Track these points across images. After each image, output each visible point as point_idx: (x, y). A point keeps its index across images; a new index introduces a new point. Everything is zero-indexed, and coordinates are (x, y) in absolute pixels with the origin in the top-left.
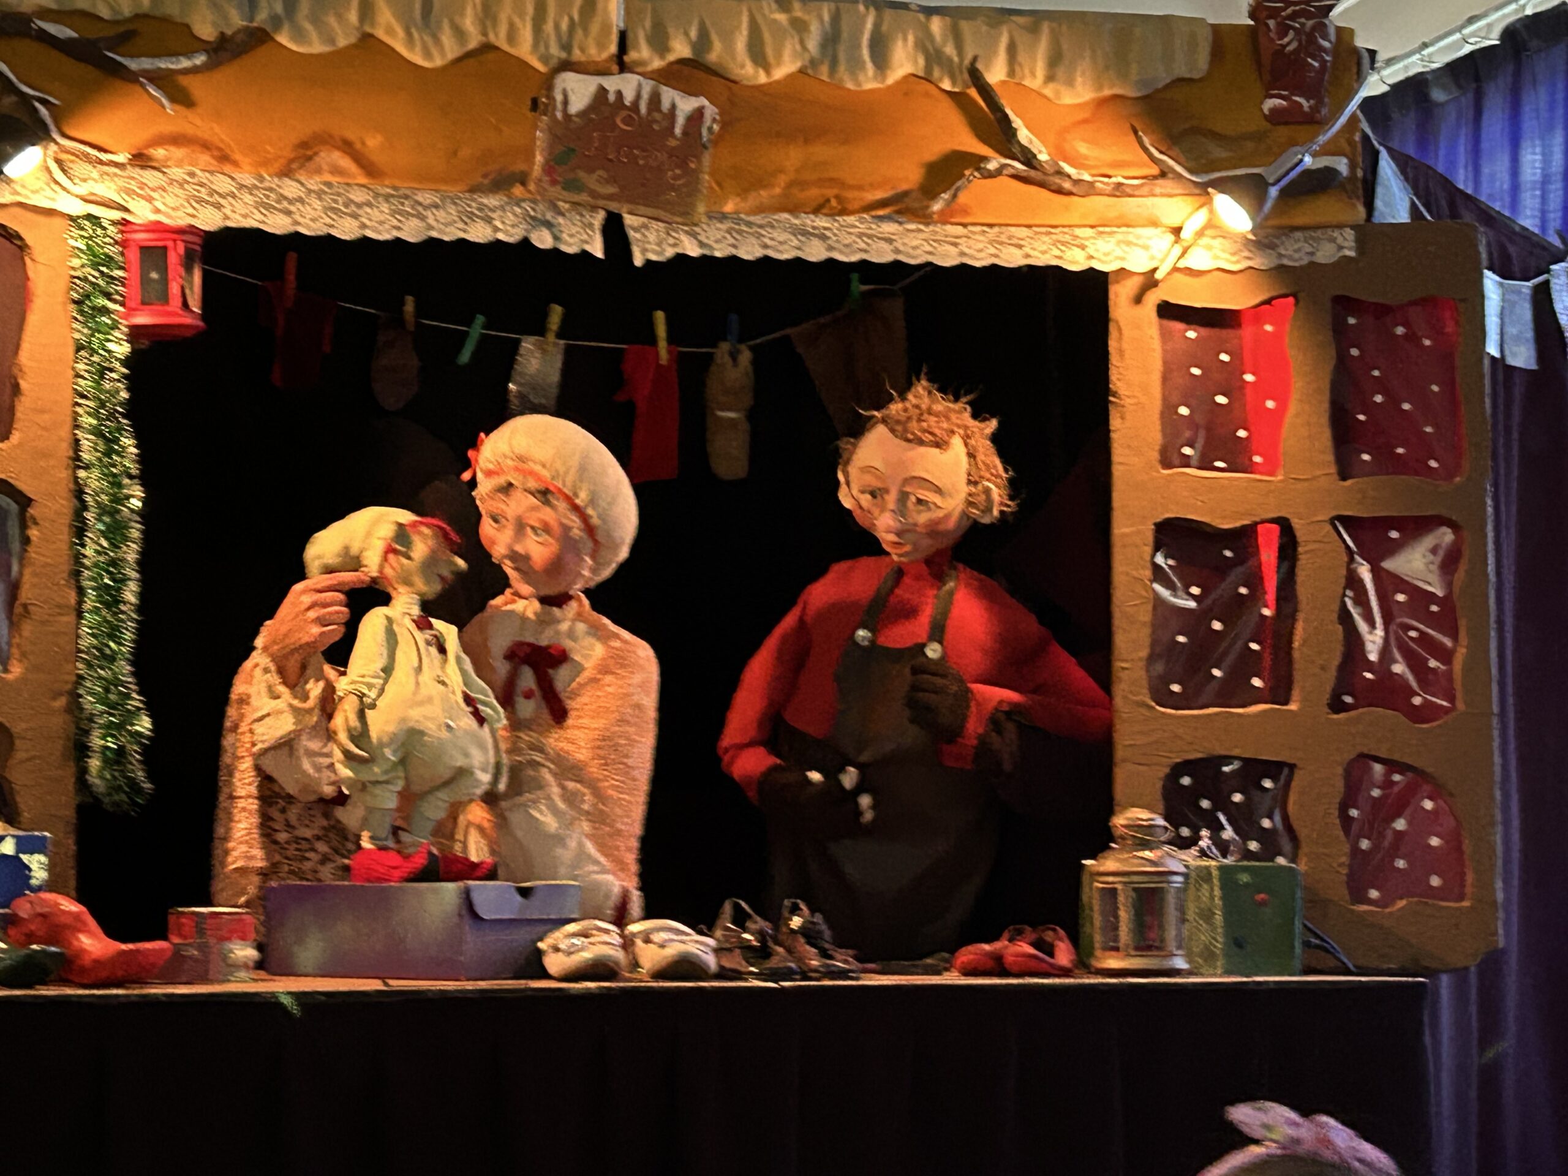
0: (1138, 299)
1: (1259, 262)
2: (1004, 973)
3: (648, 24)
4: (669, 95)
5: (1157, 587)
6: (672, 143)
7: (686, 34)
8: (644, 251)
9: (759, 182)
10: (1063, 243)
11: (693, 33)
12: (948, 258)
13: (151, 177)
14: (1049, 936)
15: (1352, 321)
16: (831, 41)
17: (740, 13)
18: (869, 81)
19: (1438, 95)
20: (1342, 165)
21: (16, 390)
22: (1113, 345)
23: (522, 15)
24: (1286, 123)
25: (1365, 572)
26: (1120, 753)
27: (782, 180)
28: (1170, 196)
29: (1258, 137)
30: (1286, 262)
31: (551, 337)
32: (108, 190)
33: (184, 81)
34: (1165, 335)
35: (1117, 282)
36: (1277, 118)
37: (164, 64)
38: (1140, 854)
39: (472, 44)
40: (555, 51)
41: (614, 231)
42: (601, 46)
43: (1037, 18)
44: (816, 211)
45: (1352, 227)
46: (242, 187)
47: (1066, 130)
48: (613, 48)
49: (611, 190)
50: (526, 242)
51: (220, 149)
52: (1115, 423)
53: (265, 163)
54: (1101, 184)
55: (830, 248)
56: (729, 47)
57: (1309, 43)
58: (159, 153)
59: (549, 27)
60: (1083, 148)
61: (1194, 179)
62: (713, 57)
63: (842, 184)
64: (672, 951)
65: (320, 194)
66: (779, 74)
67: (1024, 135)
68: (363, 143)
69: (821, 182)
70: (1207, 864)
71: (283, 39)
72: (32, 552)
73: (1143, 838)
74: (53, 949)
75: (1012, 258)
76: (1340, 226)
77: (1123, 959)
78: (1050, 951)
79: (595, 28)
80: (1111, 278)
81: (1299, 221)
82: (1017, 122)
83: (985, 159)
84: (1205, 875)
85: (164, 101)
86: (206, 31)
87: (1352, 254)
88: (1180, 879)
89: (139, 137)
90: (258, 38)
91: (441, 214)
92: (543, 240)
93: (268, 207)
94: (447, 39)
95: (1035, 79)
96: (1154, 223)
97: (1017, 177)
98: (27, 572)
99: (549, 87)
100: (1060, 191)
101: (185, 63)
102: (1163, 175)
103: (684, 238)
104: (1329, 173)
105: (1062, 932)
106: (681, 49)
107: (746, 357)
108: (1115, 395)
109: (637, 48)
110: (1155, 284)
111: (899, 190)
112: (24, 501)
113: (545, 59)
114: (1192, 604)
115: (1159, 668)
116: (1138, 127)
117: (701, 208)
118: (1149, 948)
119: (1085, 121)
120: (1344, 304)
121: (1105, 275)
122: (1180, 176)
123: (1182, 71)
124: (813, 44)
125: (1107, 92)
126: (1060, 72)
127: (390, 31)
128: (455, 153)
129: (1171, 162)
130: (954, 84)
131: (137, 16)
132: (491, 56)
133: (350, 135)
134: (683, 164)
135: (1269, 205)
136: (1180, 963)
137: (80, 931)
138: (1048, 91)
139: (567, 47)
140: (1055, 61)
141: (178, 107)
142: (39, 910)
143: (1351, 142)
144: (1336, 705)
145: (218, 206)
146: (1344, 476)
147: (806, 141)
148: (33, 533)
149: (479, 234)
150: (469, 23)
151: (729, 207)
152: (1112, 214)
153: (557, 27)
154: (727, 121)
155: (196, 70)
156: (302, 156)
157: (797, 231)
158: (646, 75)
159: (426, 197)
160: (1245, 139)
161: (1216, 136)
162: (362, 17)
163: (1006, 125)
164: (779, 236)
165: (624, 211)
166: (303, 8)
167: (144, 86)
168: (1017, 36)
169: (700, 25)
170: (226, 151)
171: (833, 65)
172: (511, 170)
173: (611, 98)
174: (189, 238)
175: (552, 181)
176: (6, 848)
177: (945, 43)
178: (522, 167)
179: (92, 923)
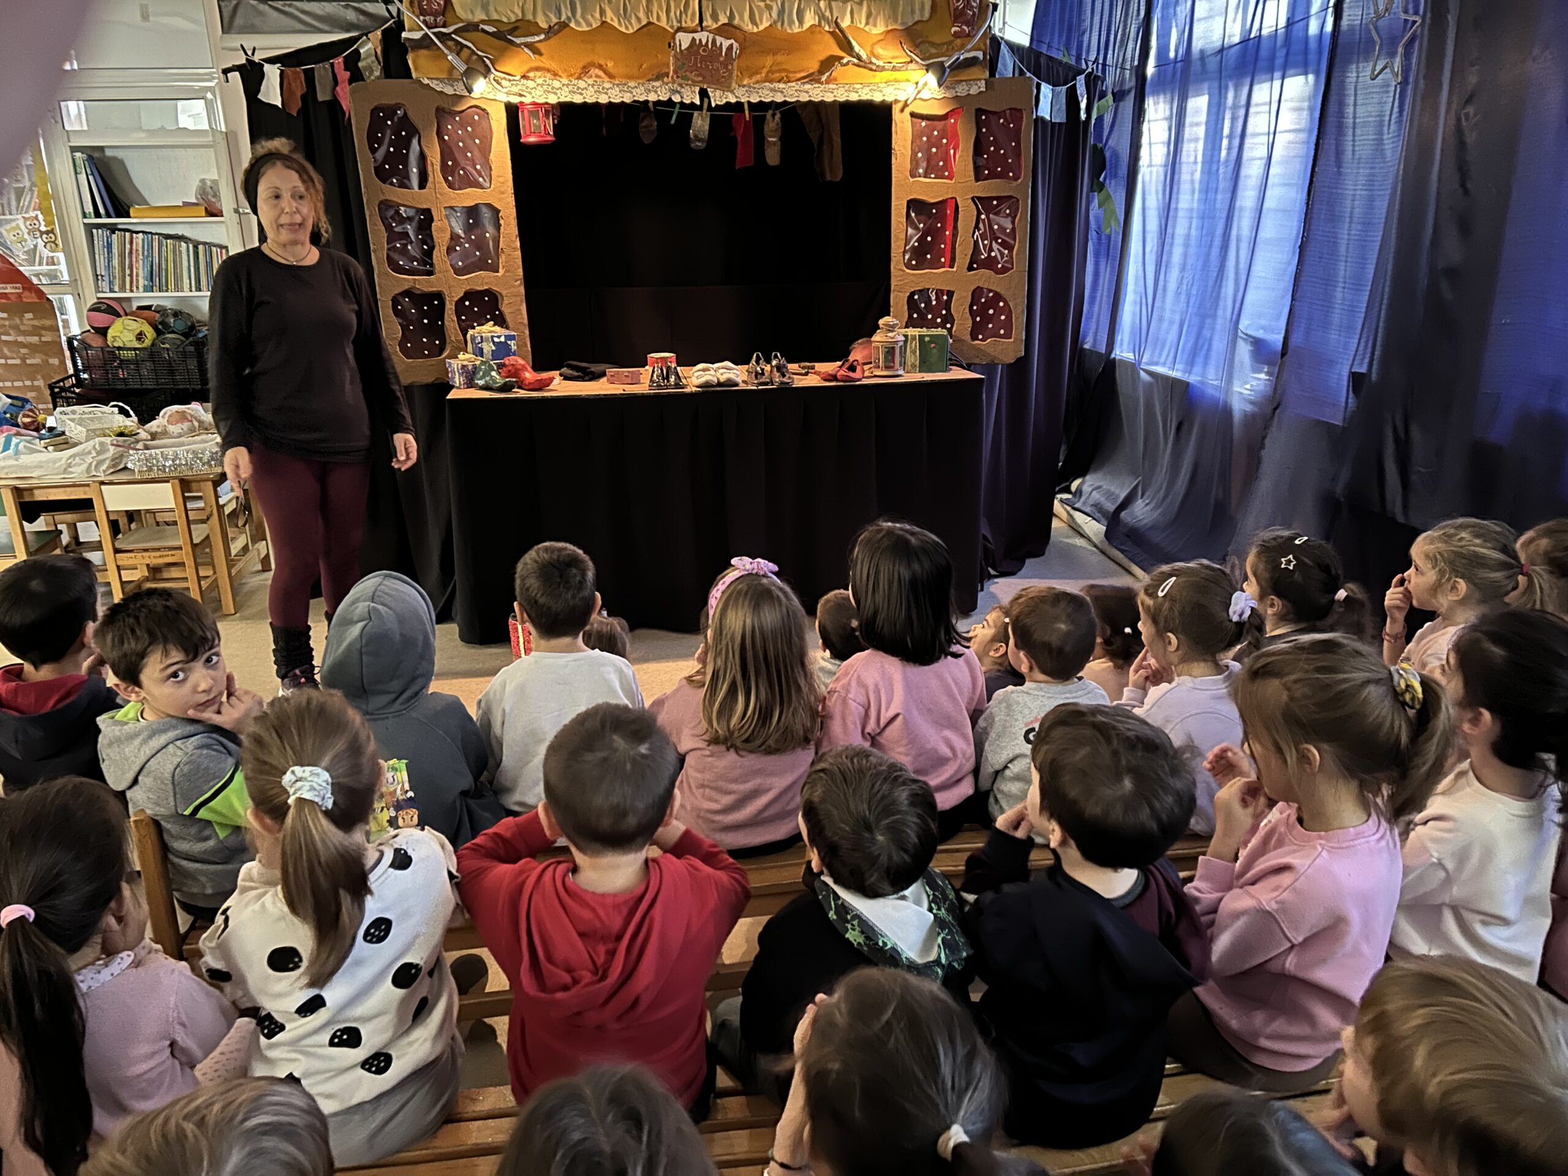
0: (902, 110)
1: (943, 96)
3: (709, 10)
4: (719, 40)
6: (722, 58)
7: (725, 13)
8: (715, 101)
9: (757, 73)
10: (874, 91)
11: (728, 13)
12: (829, 98)
13: (530, 84)
15: (983, 118)
16: (781, 12)
18: (796, 29)
20: (980, 54)
22: (893, 130)
23: (662, 10)
24: (958, 38)
25: (984, 216)
27: (765, 71)
28: (914, 70)
29: (950, 43)
30: (954, 95)
32: (515, 91)
33: (538, 45)
34: (913, 124)
35: (895, 105)
36: (956, 35)
37: (529, 39)
38: (888, 334)
39: (644, 22)
40: (675, 23)
41: (703, 94)
42: (692, 21)
44: (779, 81)
45: (986, 79)
46: (563, 85)
47: (874, 44)
48: (697, 21)
49: (700, 79)
50: (670, 99)
51: (554, 71)
52: (893, 161)
53: (571, 75)
54: (887, 66)
55: (785, 96)
56: (742, 18)
58: (531, 74)
59: (672, 14)
60: (879, 51)
61: (921, 64)
62: (736, 22)
63: (788, 71)
65: (593, 86)
66: (761, 28)
67: (857, 48)
68: (607, 65)
69: (780, 71)
70: (915, 334)
71: (572, 25)
73: (891, 328)
74: (516, 378)
75: (854, 97)
76: (980, 79)
77: (880, 371)
79: (689, 13)
80: (892, 103)
81: (963, 78)
82: (854, 43)
83: (842, 58)
84: (914, 338)
85: (530, 54)
86: (544, 25)
87: (984, 90)
88: (902, 343)
89: (524, 69)
90: (564, 25)
91: (638, 90)
92: (676, 98)
93: (574, 92)
94: (633, 20)
95: (861, 24)
96: (908, 80)
97: (854, 64)
98: (501, 237)
99: (674, 39)
100: (871, 70)
101: (537, 38)
102: (911, 61)
103: (730, 95)
104: (975, 58)
106: (723, 20)
107: (778, 116)
108: (894, 149)
109: (706, 20)
110: (910, 106)
111: (810, 72)
112: (497, 211)
113: (672, 27)
115: (907, 256)
116: (902, 42)
117: (734, 85)
118: (890, 366)
119: (882, 40)
120: (979, 112)
121: (890, 102)
122: (917, 62)
123: (919, 18)
124: (775, 14)
125: (890, 28)
126: (871, 20)
127: (611, 19)
128: (641, 66)
129: (914, 56)
130: (829, 28)
131: (517, 21)
132: (652, 27)
133: (601, 62)
134: (726, 67)
137: (525, 371)
138: (867, 29)
139: (680, 22)
140: (869, 16)
141: (536, 56)
142: (512, 363)
143: (985, 44)
144: (970, 268)
145: (556, 94)
146: (977, 179)
147: (773, 54)
148: (502, 222)
149: (652, 97)
150: (642, 15)
151: (745, 82)
152: (892, 78)
153: (675, 13)
154: (742, 48)
155: (540, 41)
156: (584, 72)
157: (773, 90)
158: (710, 32)
159: (632, 84)
160: (944, 44)
161: (932, 44)
162: (601, 16)
163: (849, 43)
164: (765, 92)
165: (706, 86)
166: (579, 13)
167: (522, 48)
168: (854, 7)
169: (730, 9)
170: (557, 71)
171: (783, 23)
172: (663, 72)
173: (697, 42)
174: (547, 106)
175: (677, 76)
176: (503, 339)
177: (826, 11)
178: (666, 70)
179: (529, 367)
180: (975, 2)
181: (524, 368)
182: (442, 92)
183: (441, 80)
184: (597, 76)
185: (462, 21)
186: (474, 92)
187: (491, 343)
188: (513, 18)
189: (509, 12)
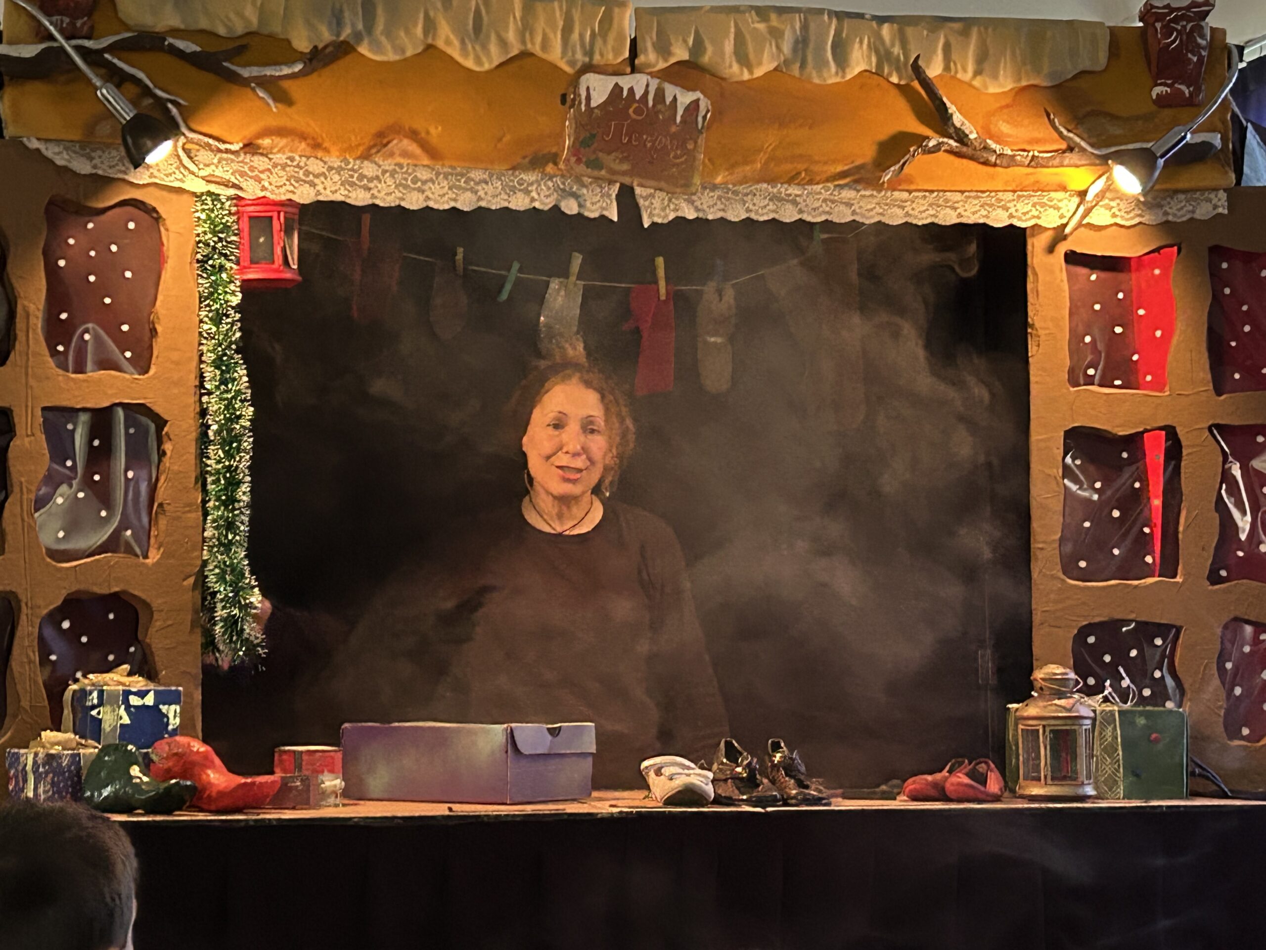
0: (1051, 249)
1: (1149, 218)
2: (948, 800)
3: (654, 34)
4: (671, 91)
5: (1066, 481)
6: (673, 129)
7: (685, 41)
8: (651, 215)
9: (746, 159)
10: (991, 205)
11: (691, 42)
12: (895, 217)
13: (260, 162)
14: (982, 768)
15: (1225, 265)
16: (801, 43)
17: (727, 27)
18: (832, 77)
20: (1216, 140)
21: (154, 332)
22: (1030, 286)
23: (554, 28)
24: (1170, 106)
25: (1236, 471)
26: (1037, 618)
27: (762, 157)
28: (1077, 166)
29: (1147, 118)
30: (1170, 218)
31: (573, 278)
32: (225, 172)
33: (286, 84)
34: (1071, 277)
35: (1033, 236)
36: (1162, 102)
37: (269, 72)
38: (1057, 702)
39: (515, 52)
40: (580, 56)
41: (626, 198)
42: (617, 52)
43: (967, 24)
44: (790, 181)
45: (1225, 190)
46: (331, 169)
47: (992, 114)
48: (627, 54)
49: (625, 167)
50: (556, 208)
51: (313, 138)
52: (1032, 349)
53: (350, 149)
54: (1020, 157)
55: (801, 211)
56: (719, 50)
57: (1189, 41)
58: (266, 142)
59: (575, 36)
60: (1005, 128)
61: (1096, 152)
62: (706, 59)
63: (812, 160)
64: (679, 782)
65: (393, 174)
66: (759, 72)
67: (958, 119)
68: (428, 133)
69: (792, 159)
70: (1111, 709)
71: (363, 50)
72: (167, 462)
73: (1059, 689)
74: (189, 783)
75: (947, 218)
76: (1215, 190)
77: (1042, 787)
78: (983, 781)
79: (611, 36)
80: (1028, 232)
81: (1181, 185)
82: (952, 109)
83: (928, 138)
84: (1109, 718)
85: (271, 102)
86: (302, 45)
87: (1226, 212)
88: (1088, 722)
89: (250, 130)
90: (344, 49)
91: (489, 188)
92: (570, 207)
93: (352, 184)
94: (494, 48)
95: (966, 75)
96: (1063, 188)
97: (951, 152)
98: (162, 479)
99: (575, 84)
100: (986, 163)
101: (286, 71)
102: (1071, 149)
103: (684, 205)
104: (1206, 146)
105: (992, 765)
106: (681, 54)
107: (729, 295)
108: (1032, 326)
109: (645, 52)
110: (1065, 238)
111: (857, 163)
112: (161, 423)
113: (572, 63)
114: (1096, 497)
115: (1068, 548)
116: (1049, 110)
117: (697, 181)
118: (1065, 778)
119: (1007, 106)
120: (1217, 252)
121: (1024, 230)
122: (1083, 150)
123: (1085, 64)
124: (787, 47)
125: (1024, 83)
126: (987, 66)
127: (448, 42)
128: (501, 139)
129: (1077, 140)
130: (900, 79)
131: (248, 34)
132: (528, 61)
133: (418, 124)
134: (683, 145)
135: (1157, 174)
136: (1090, 791)
137: (209, 768)
138: (977, 83)
139: (590, 53)
140: (982, 60)
141: (279, 105)
143: (1224, 122)
144: (1214, 578)
145: (313, 185)
146: (1219, 393)
147: (782, 125)
148: (168, 447)
149: (519, 203)
150: (511, 36)
152: (1028, 181)
153: (582, 36)
154: (718, 112)
155: (294, 76)
156: (379, 143)
157: (774, 198)
158: (650, 74)
159: (477, 175)
160: (1137, 118)
161: (1113, 117)
162: (426, 32)
163: (942, 108)
164: (760, 202)
165: (635, 184)
166: (380, 25)
167: (253, 89)
168: (952, 40)
169: (697, 33)
170: (320, 140)
171: (803, 66)
172: (545, 152)
173: (625, 93)
174: (289, 209)
175: (579, 161)
176: (149, 700)
177: (893, 45)
178: (554, 150)
179: (217, 761)
180: (1203, 37)
181: (206, 764)
182: (66, 169)
183: (68, 145)
185: (128, 28)
186: (140, 169)
187: (122, 711)
188: (240, 29)
189: (232, 16)
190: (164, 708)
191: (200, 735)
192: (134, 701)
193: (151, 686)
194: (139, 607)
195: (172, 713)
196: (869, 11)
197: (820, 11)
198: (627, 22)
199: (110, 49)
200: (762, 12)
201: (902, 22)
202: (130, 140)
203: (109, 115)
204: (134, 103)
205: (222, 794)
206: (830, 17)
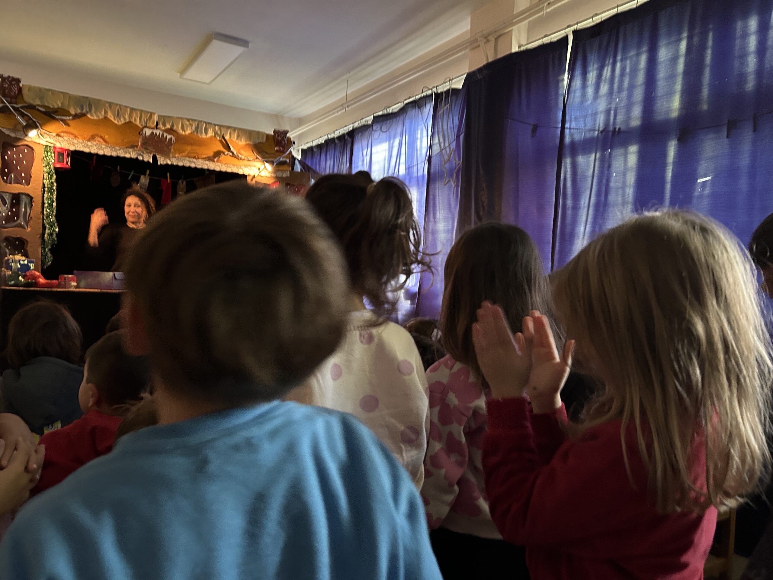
0: (252, 179)
1: (273, 175)
3: (162, 121)
4: (165, 134)
6: (166, 143)
7: (169, 124)
8: (160, 162)
9: (183, 152)
10: (238, 169)
11: (171, 124)
12: (218, 169)
13: (60, 139)
16: (197, 128)
17: (180, 122)
18: (204, 136)
19: (315, 150)
20: (288, 160)
21: (31, 176)
23: (137, 117)
27: (187, 152)
28: (258, 162)
29: (273, 154)
30: (278, 176)
31: (147, 176)
32: (51, 141)
33: (68, 121)
35: (248, 177)
36: (277, 151)
37: (64, 118)
39: (128, 120)
40: (143, 123)
41: (154, 158)
42: (153, 123)
43: (235, 129)
44: (193, 158)
45: (290, 171)
46: (79, 142)
47: (240, 149)
48: (155, 124)
49: (154, 150)
50: (137, 158)
51: (75, 135)
53: (85, 138)
54: (246, 159)
55: (196, 165)
56: (177, 127)
57: (283, 139)
58: (62, 134)
59: (143, 119)
60: (242, 152)
61: (262, 160)
62: (175, 128)
63: (198, 154)
65: (95, 146)
66: (187, 133)
67: (232, 149)
68: (105, 137)
69: (194, 153)
71: (88, 116)
72: (33, 208)
74: (33, 281)
75: (229, 170)
76: (287, 171)
79: (151, 121)
81: (280, 169)
82: (231, 147)
83: (225, 152)
85: (64, 125)
86: (73, 112)
87: (289, 176)
89: (58, 131)
90: (84, 114)
91: (120, 152)
92: (140, 158)
93: (85, 147)
94: (122, 119)
95: (234, 140)
96: (255, 166)
97: (230, 156)
98: (32, 211)
99: (142, 130)
100: (238, 159)
102: (257, 158)
103: (168, 161)
104: (286, 162)
106: (168, 126)
107: (185, 183)
109: (160, 125)
110: (255, 178)
111: (209, 156)
112: (31, 198)
113: (142, 125)
116: (253, 150)
117: (171, 155)
119: (243, 148)
120: (287, 183)
121: (246, 175)
122: (260, 159)
123: (261, 140)
124: (194, 128)
125: (247, 143)
126: (239, 138)
127: (110, 116)
128: (123, 140)
129: (258, 156)
130: (219, 139)
131: (59, 108)
132: (131, 123)
133: (103, 135)
134: (168, 147)
135: (274, 166)
139: (146, 124)
140: (238, 136)
141: (66, 126)
142: (31, 274)
143: (290, 157)
145: (74, 146)
147: (192, 145)
148: (33, 204)
149: (128, 156)
150: (127, 117)
151: (177, 155)
152: (247, 164)
153: (144, 120)
154: (177, 140)
155: (70, 120)
156: (92, 138)
157: (189, 161)
158: (161, 130)
159: (117, 148)
160: (271, 154)
161: (266, 153)
162: (105, 113)
163: (229, 146)
164: (186, 162)
165: (156, 154)
166: (93, 110)
167: (59, 122)
168: (231, 131)
169: (172, 122)
170: (77, 135)
171: (197, 132)
172: (135, 144)
173: (154, 133)
174: (69, 151)
175: (142, 148)
176: (26, 262)
177: (218, 131)
178: (137, 144)
179: (42, 277)
180: (286, 138)
181: (39, 277)
182: (8, 135)
183: (9, 129)
184: (99, 141)
185: (25, 102)
186: (28, 137)
187: (18, 264)
188: (56, 107)
189: (54, 103)
190: (29, 264)
191: (40, 272)
192: (22, 262)
193: (27, 259)
194: (25, 241)
195: (32, 266)
196: (213, 122)
197: (201, 121)
198: (156, 118)
199: (22, 107)
200: (188, 120)
201: (220, 127)
202: (25, 130)
203: (20, 123)
204: (27, 121)
205: (43, 284)
206: (204, 123)
